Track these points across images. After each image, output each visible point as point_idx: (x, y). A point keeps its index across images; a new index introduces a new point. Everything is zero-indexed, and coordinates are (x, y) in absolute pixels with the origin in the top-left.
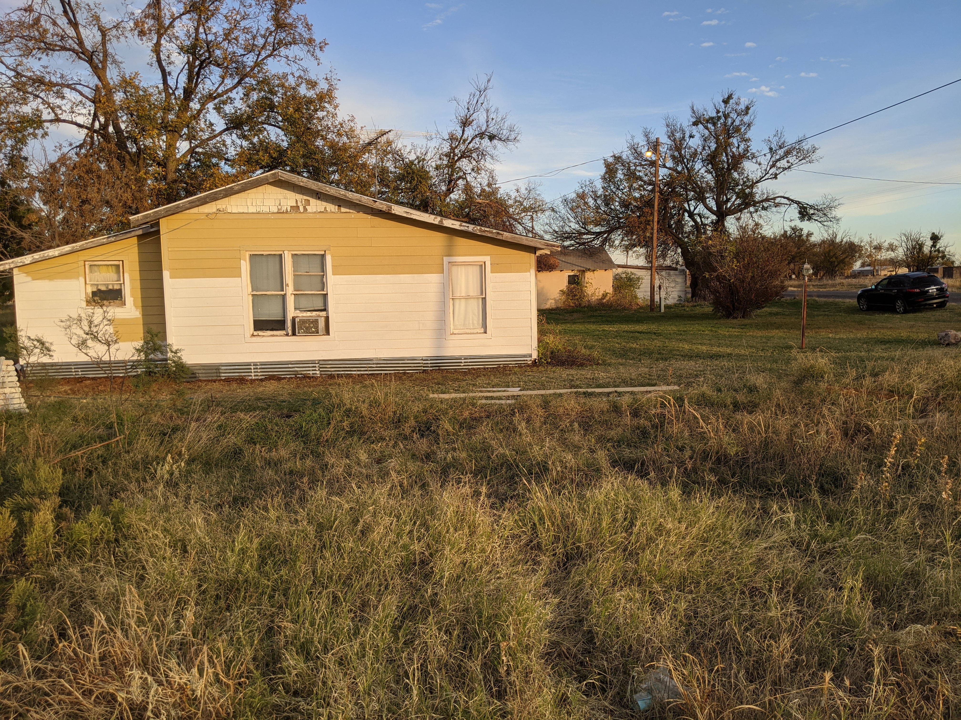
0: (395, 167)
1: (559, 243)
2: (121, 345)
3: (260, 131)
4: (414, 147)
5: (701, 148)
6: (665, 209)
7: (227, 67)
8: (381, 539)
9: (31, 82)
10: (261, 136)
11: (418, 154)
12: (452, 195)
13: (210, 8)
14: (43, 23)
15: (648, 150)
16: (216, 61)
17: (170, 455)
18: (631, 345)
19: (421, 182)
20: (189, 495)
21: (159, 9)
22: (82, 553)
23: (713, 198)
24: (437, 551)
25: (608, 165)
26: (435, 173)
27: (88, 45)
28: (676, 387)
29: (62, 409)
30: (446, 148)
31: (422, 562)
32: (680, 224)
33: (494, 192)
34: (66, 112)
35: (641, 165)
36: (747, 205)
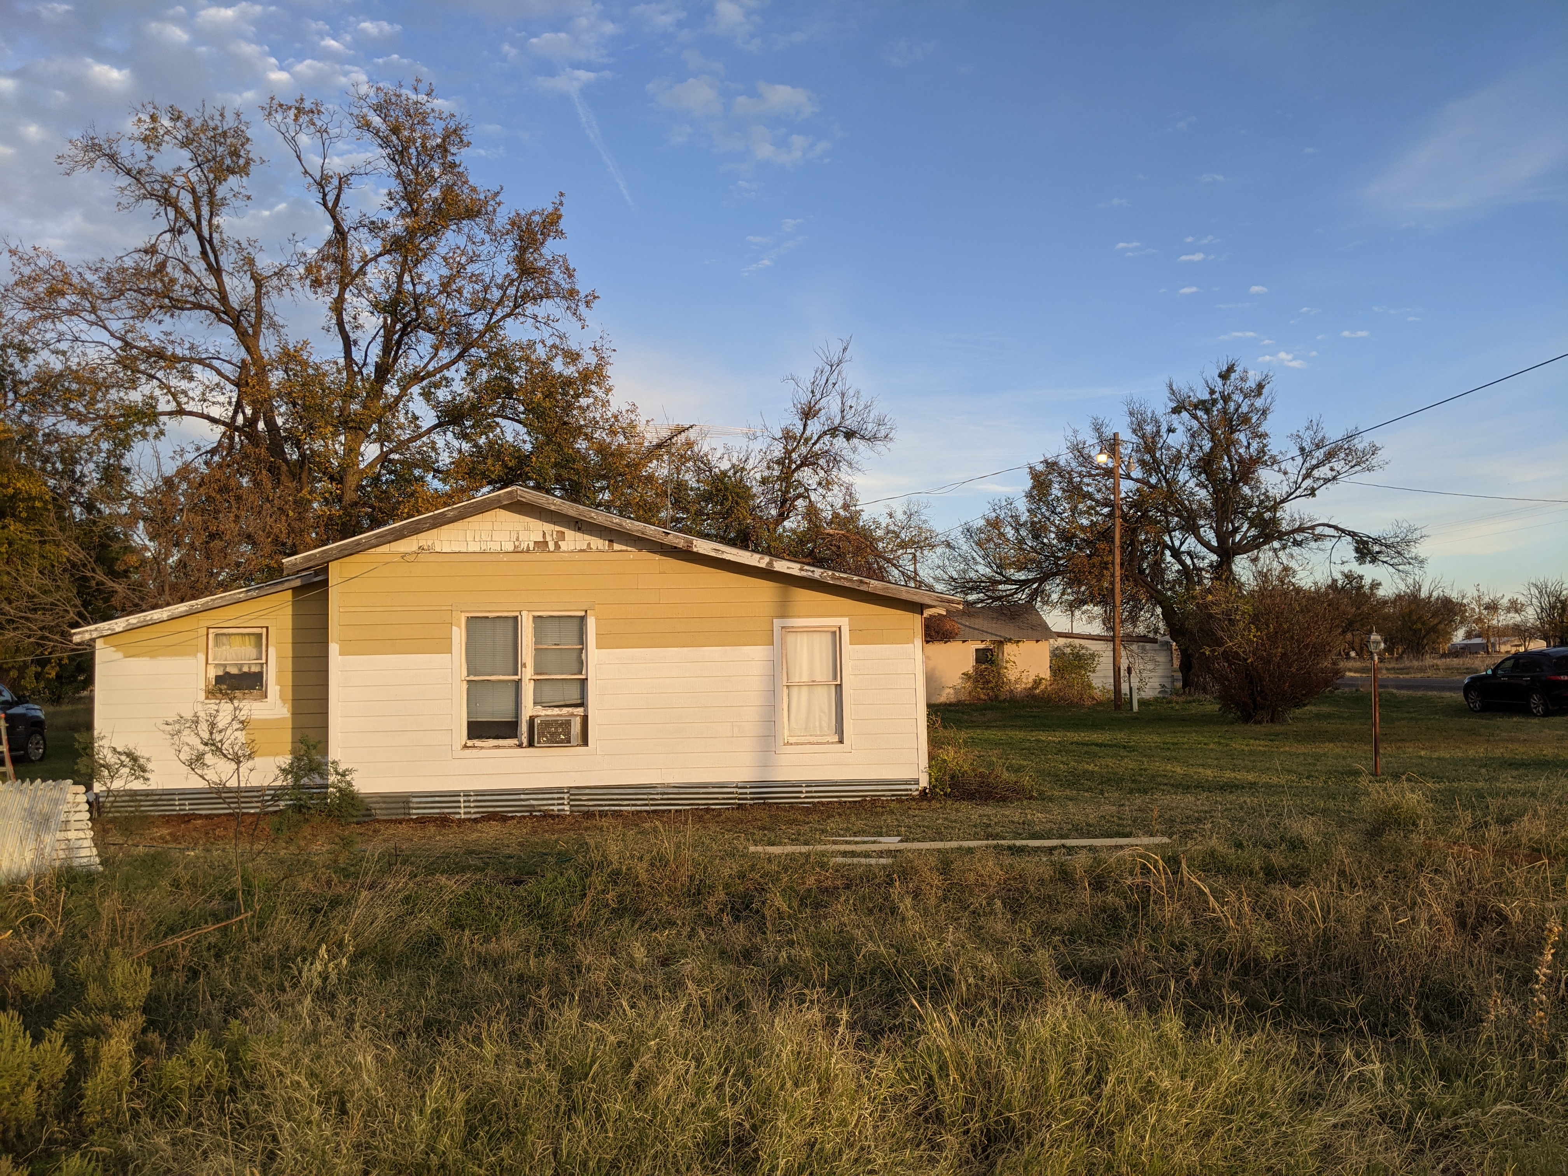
0: (698, 481)
1: (959, 597)
2: (258, 761)
3: (491, 427)
4: (728, 450)
5: (1187, 448)
6: (1132, 543)
7: (443, 332)
8: (669, 1097)
9: (144, 357)
10: (491, 435)
11: (734, 461)
12: (786, 523)
13: (422, 246)
14: (169, 269)
15: (1101, 452)
16: (427, 324)
17: (324, 947)
18: (1086, 766)
19: (737, 503)
20: (352, 1015)
21: (345, 247)
22: (174, 1111)
23: (1211, 527)
24: (763, 1122)
25: (1035, 476)
26: (760, 489)
27: (235, 301)
28: (1166, 840)
29: (157, 867)
30: (778, 451)
31: (739, 1139)
32: (1158, 568)
33: (854, 517)
34: (193, 399)
35: (1090, 475)
36: (1268, 539)
